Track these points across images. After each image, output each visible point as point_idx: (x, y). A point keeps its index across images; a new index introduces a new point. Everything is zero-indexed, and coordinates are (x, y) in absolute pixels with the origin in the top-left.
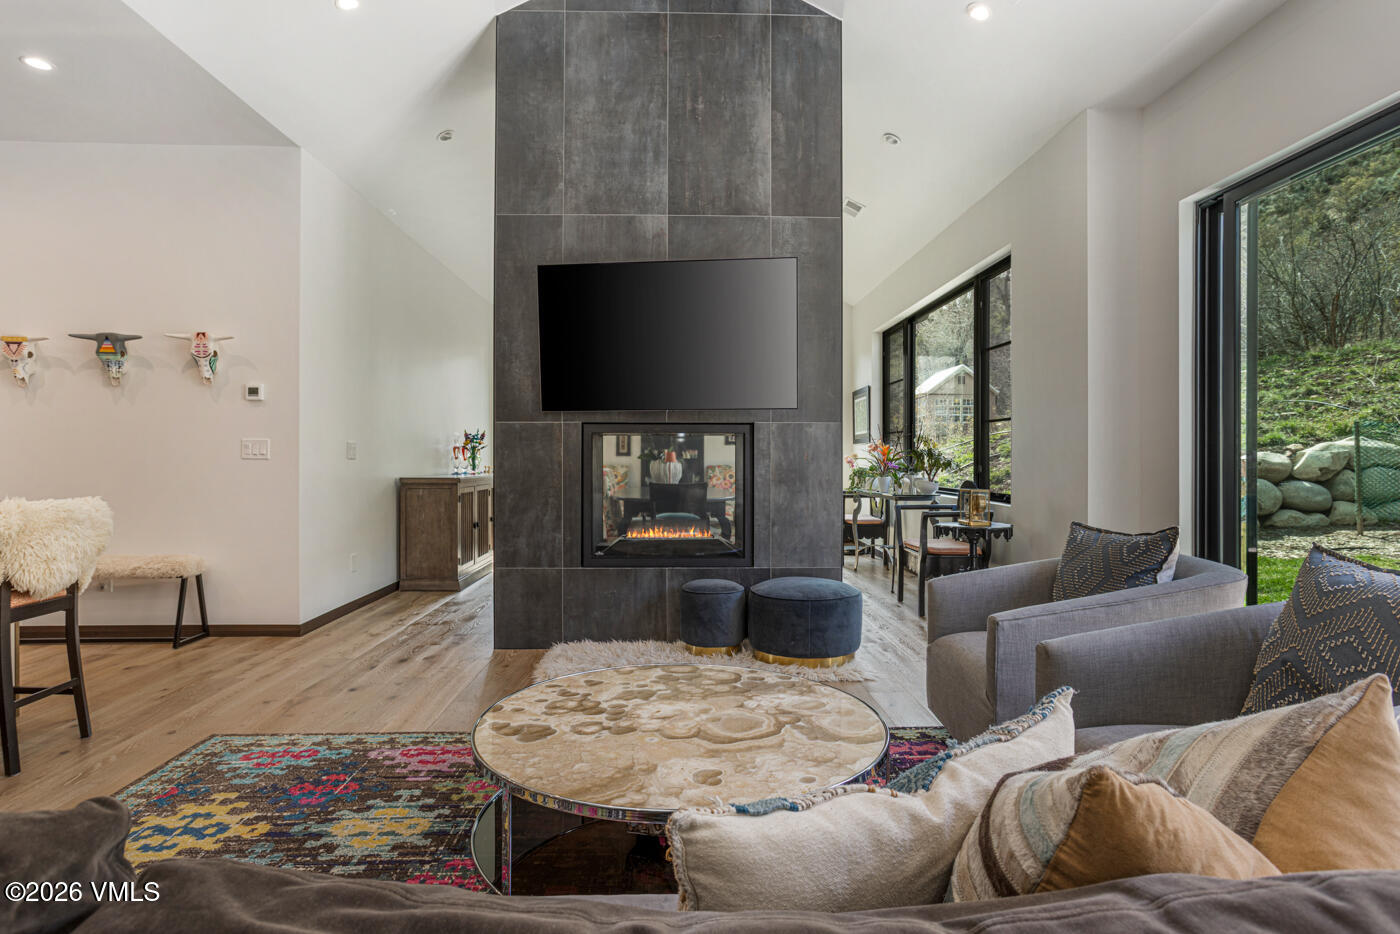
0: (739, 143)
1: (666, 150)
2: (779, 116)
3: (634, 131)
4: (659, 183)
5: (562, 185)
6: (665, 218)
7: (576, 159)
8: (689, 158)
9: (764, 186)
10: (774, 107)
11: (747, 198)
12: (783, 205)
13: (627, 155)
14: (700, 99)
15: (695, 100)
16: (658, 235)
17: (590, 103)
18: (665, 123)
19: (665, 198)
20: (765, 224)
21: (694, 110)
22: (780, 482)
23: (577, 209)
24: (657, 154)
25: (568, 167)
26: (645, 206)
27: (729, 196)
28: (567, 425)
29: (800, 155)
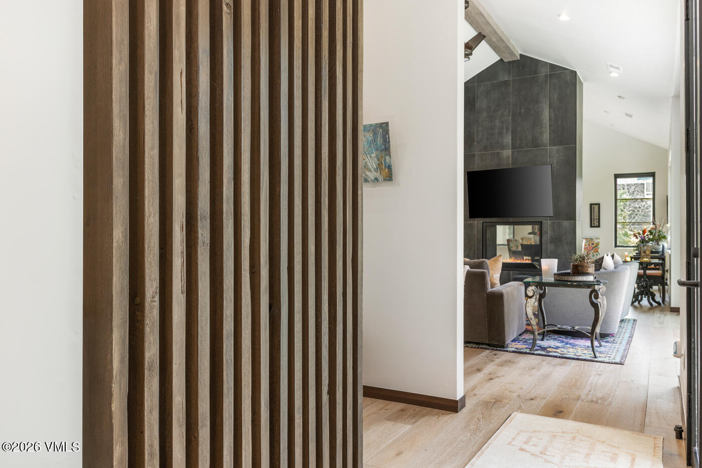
0: (537, 122)
1: (510, 128)
2: (552, 110)
3: (499, 122)
4: (508, 139)
5: (475, 143)
6: (510, 151)
7: (480, 134)
8: (519, 129)
9: (546, 136)
10: (550, 108)
11: (540, 141)
12: (553, 142)
13: (497, 131)
14: (523, 108)
15: (520, 109)
16: (508, 158)
17: (485, 114)
18: (510, 118)
19: (510, 144)
20: (546, 150)
21: (520, 112)
22: (552, 242)
23: (480, 151)
24: (507, 129)
25: (477, 136)
26: (503, 148)
27: (533, 141)
28: (478, 222)
29: (560, 123)
